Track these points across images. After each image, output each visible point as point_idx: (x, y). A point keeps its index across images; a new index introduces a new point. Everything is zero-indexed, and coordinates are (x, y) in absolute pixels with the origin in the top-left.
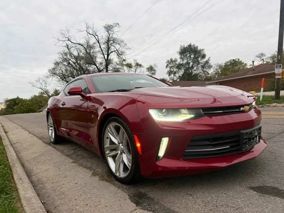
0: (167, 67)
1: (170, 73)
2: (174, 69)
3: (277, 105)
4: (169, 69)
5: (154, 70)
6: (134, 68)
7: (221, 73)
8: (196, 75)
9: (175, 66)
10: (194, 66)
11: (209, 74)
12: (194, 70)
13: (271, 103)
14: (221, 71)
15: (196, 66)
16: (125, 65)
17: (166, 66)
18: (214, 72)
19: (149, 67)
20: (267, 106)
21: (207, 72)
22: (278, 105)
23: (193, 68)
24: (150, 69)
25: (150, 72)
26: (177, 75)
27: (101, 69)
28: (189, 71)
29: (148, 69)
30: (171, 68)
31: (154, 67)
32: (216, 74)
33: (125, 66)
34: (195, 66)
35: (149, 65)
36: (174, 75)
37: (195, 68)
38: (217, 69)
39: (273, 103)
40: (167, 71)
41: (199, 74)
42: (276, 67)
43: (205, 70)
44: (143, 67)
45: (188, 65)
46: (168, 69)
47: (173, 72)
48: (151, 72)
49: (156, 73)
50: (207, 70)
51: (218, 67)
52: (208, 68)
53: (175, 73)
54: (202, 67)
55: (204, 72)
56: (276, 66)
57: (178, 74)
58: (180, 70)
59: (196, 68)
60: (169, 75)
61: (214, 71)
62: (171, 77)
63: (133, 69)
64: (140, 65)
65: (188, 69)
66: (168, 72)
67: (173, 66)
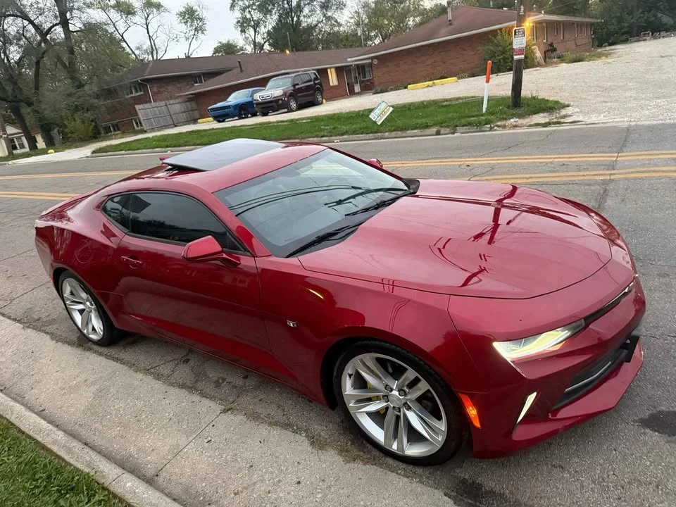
0: (232, 6)
1: (243, 24)
2: (252, 13)
3: (517, 121)
4: (240, 16)
5: (201, 20)
6: (139, 13)
7: (370, 21)
8: (311, 28)
9: (254, 4)
10: (302, 4)
11: (339, 25)
12: (304, 16)
13: (506, 119)
14: (369, 17)
15: (308, 4)
16: (113, 7)
17: (229, 5)
18: (352, 21)
19: (184, 10)
20: (499, 126)
21: (336, 21)
22: (520, 121)
23: (301, 11)
24: (187, 16)
25: (189, 24)
26: (263, 30)
27: (46, 28)
28: (293, 20)
29: (182, 15)
30: (244, 10)
31: (198, 9)
32: (358, 24)
33: (112, 10)
34: (305, 5)
35: (183, 5)
36: (255, 31)
37: (306, 10)
38: (357, 13)
39: (510, 119)
40: (236, 20)
41: (317, 25)
42: (515, 34)
43: (329, 14)
44: (166, 10)
45: (288, 3)
46: (237, 14)
47: (252, 23)
48: (191, 26)
49: (207, 27)
50: (336, 16)
51: (359, 7)
52: (337, 8)
53: (256, 26)
54: (321, 7)
55: (329, 18)
56: (515, 31)
57: (265, 27)
58: (268, 16)
59: (310, 11)
60: (243, 31)
61: (352, 18)
62: (247, 35)
63: (138, 18)
64: (158, 6)
65: (288, 13)
66: (238, 22)
67: (248, 7)
